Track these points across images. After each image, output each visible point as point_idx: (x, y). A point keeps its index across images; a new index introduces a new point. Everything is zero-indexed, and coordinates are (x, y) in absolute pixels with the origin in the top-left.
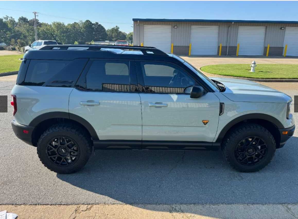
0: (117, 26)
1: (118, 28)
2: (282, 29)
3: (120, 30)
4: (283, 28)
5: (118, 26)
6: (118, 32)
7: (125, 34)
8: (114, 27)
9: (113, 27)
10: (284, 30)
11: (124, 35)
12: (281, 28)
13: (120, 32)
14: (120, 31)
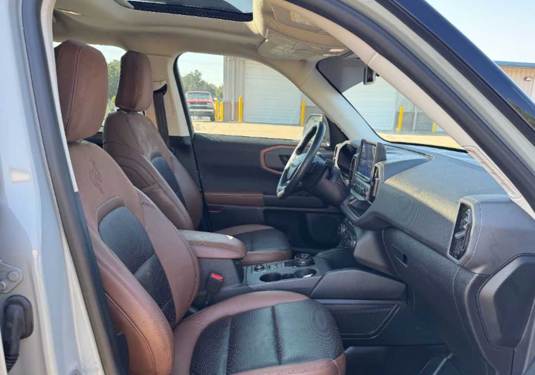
0: (197, 71)
1: (200, 74)
2: (528, 79)
3: (203, 78)
4: (529, 77)
5: (199, 71)
6: (200, 82)
7: (213, 88)
8: (192, 72)
9: (189, 73)
10: (531, 82)
11: (211, 88)
12: (526, 78)
13: (203, 82)
14: (203, 80)
